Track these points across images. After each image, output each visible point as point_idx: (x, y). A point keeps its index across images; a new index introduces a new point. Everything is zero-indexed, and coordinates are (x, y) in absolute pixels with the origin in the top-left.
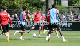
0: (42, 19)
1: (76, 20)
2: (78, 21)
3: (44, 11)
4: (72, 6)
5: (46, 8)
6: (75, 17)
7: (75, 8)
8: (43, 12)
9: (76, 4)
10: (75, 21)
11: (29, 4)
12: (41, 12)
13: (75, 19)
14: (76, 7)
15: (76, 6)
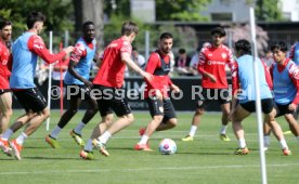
0: (58, 67)
1: (184, 70)
2: (191, 75)
3: (67, 36)
4: (168, 19)
5: (72, 28)
6: (182, 61)
7: (180, 29)
8: (63, 42)
9: (184, 15)
10: (181, 74)
11: (9, 11)
12: (58, 40)
13: (180, 69)
14: (183, 26)
15: (183, 22)
